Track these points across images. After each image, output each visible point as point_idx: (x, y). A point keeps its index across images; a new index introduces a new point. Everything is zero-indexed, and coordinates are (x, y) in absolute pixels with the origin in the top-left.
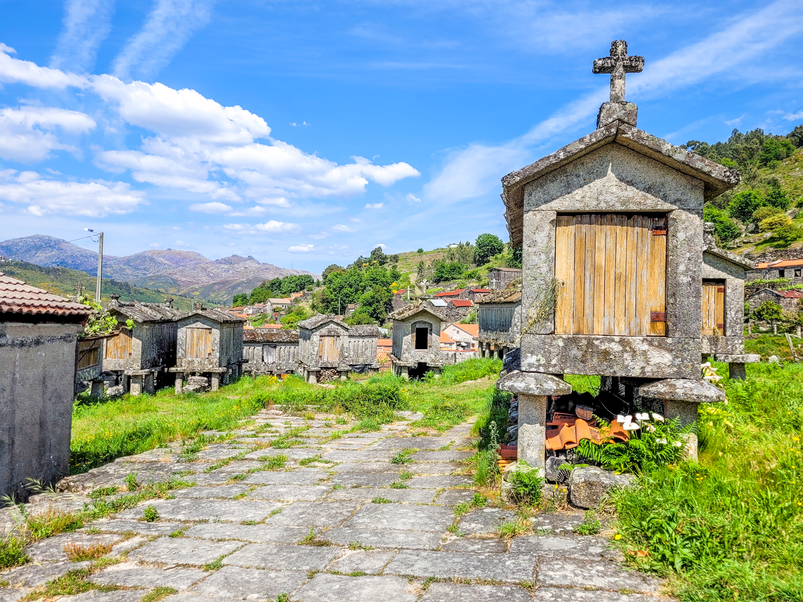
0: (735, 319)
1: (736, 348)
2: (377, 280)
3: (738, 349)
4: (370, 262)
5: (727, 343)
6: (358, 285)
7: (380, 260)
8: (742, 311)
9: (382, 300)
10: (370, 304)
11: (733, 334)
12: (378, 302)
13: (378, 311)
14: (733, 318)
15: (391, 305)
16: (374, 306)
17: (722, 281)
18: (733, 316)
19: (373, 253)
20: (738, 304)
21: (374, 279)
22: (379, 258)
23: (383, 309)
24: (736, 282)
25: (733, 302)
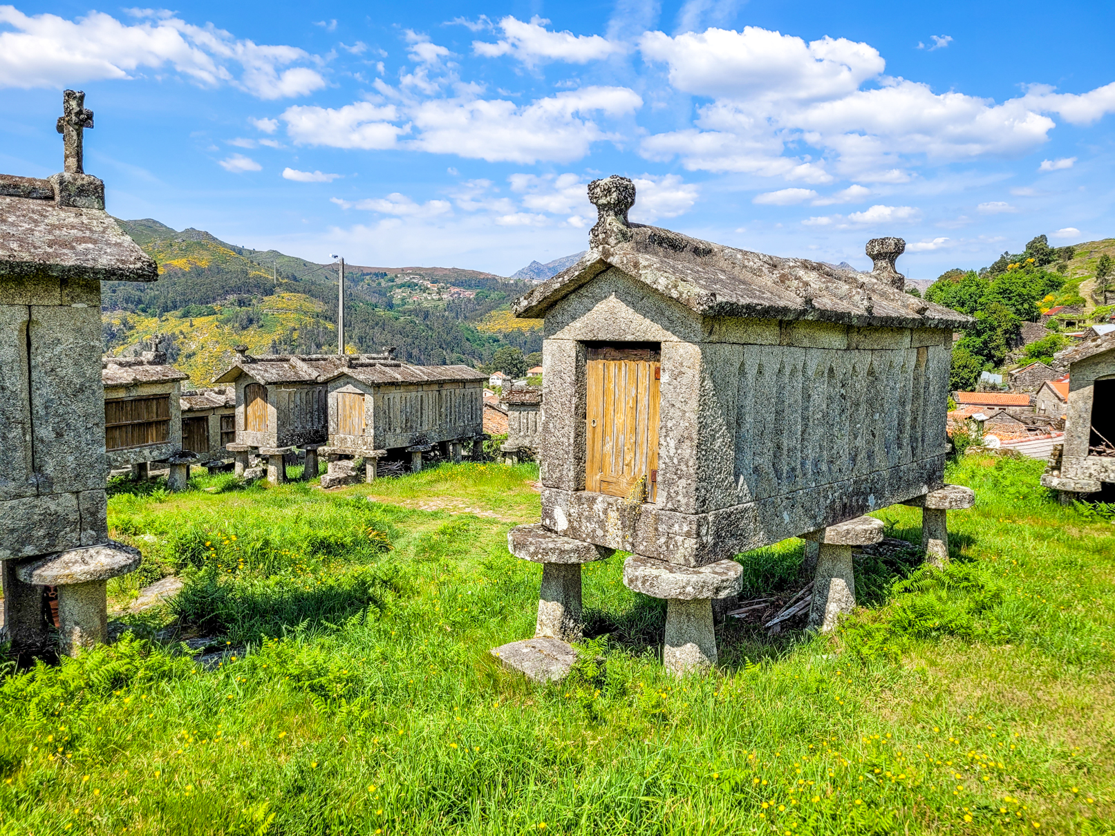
0: (675, 461)
1: (676, 545)
2: (1011, 292)
3: (682, 550)
4: (1022, 260)
5: (656, 529)
6: (976, 302)
7: (1041, 257)
8: (692, 440)
9: (1000, 326)
10: (979, 334)
11: (670, 506)
12: (993, 329)
13: (992, 345)
14: (671, 458)
15: (1019, 334)
16: (985, 336)
17: (653, 348)
18: (672, 451)
19: (1030, 246)
20: (683, 417)
21: (1005, 291)
22: (1041, 253)
23: (1002, 341)
24: (681, 351)
25: (672, 410)
